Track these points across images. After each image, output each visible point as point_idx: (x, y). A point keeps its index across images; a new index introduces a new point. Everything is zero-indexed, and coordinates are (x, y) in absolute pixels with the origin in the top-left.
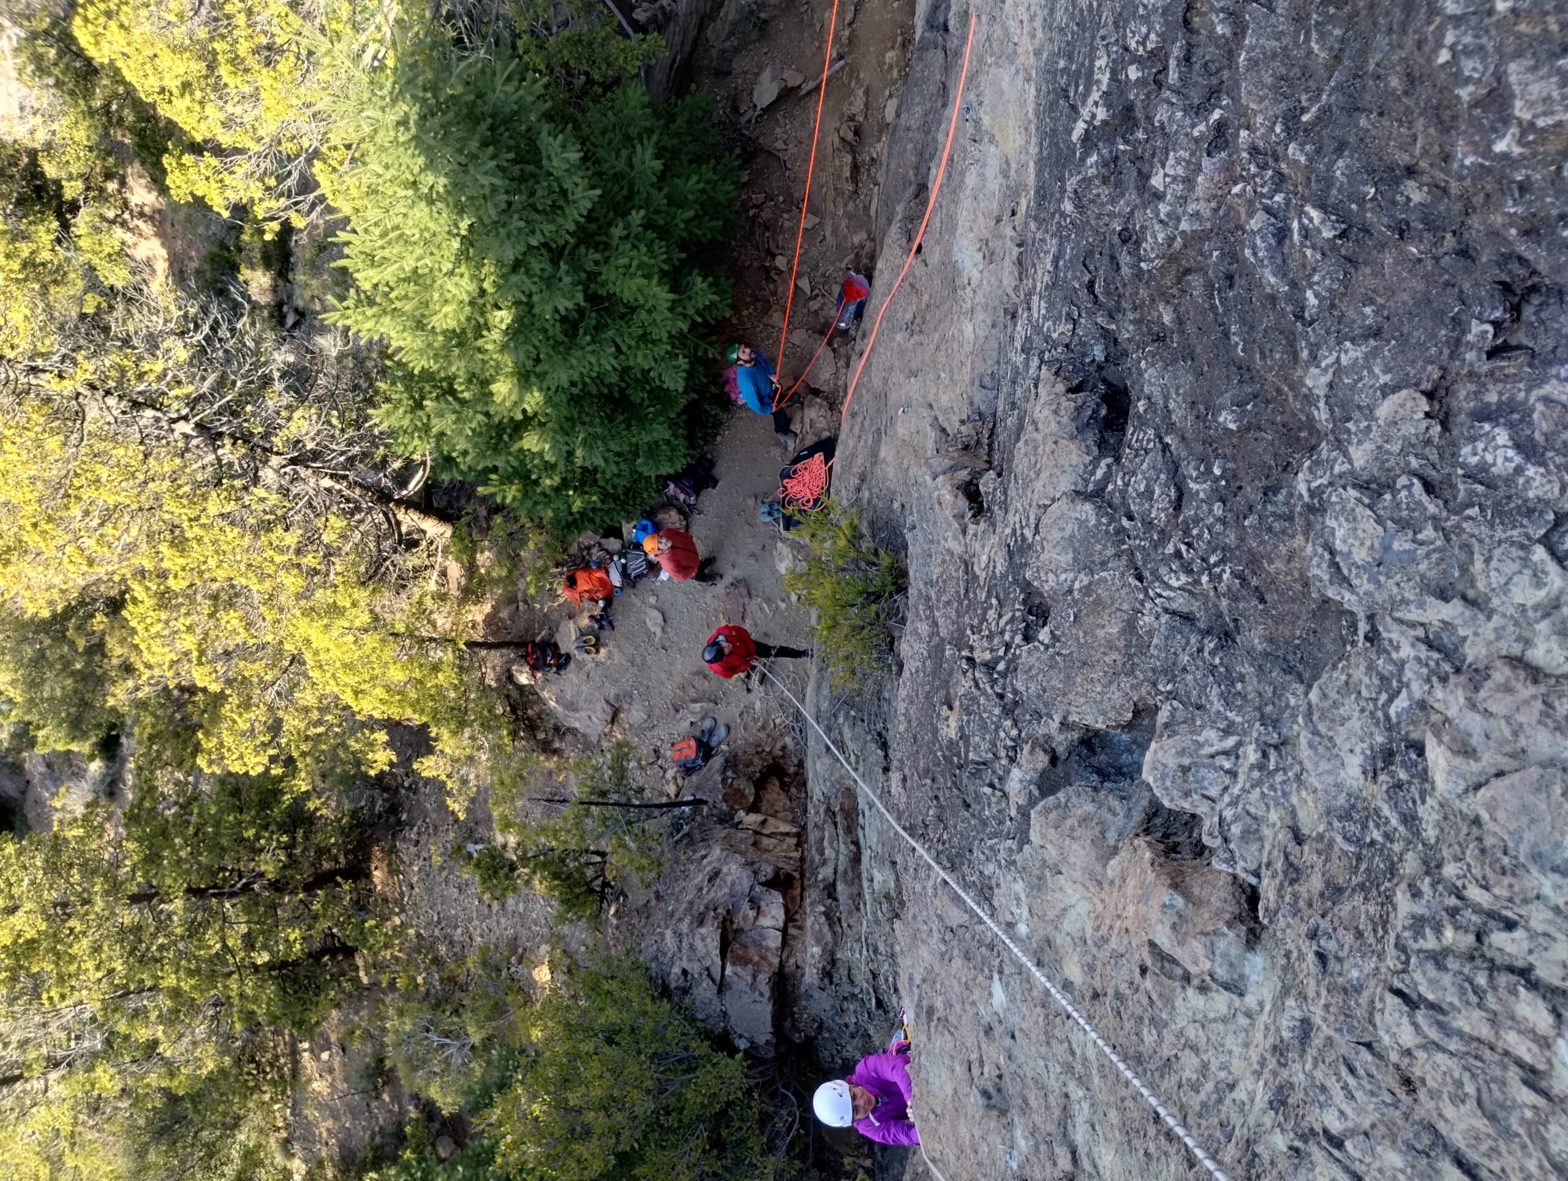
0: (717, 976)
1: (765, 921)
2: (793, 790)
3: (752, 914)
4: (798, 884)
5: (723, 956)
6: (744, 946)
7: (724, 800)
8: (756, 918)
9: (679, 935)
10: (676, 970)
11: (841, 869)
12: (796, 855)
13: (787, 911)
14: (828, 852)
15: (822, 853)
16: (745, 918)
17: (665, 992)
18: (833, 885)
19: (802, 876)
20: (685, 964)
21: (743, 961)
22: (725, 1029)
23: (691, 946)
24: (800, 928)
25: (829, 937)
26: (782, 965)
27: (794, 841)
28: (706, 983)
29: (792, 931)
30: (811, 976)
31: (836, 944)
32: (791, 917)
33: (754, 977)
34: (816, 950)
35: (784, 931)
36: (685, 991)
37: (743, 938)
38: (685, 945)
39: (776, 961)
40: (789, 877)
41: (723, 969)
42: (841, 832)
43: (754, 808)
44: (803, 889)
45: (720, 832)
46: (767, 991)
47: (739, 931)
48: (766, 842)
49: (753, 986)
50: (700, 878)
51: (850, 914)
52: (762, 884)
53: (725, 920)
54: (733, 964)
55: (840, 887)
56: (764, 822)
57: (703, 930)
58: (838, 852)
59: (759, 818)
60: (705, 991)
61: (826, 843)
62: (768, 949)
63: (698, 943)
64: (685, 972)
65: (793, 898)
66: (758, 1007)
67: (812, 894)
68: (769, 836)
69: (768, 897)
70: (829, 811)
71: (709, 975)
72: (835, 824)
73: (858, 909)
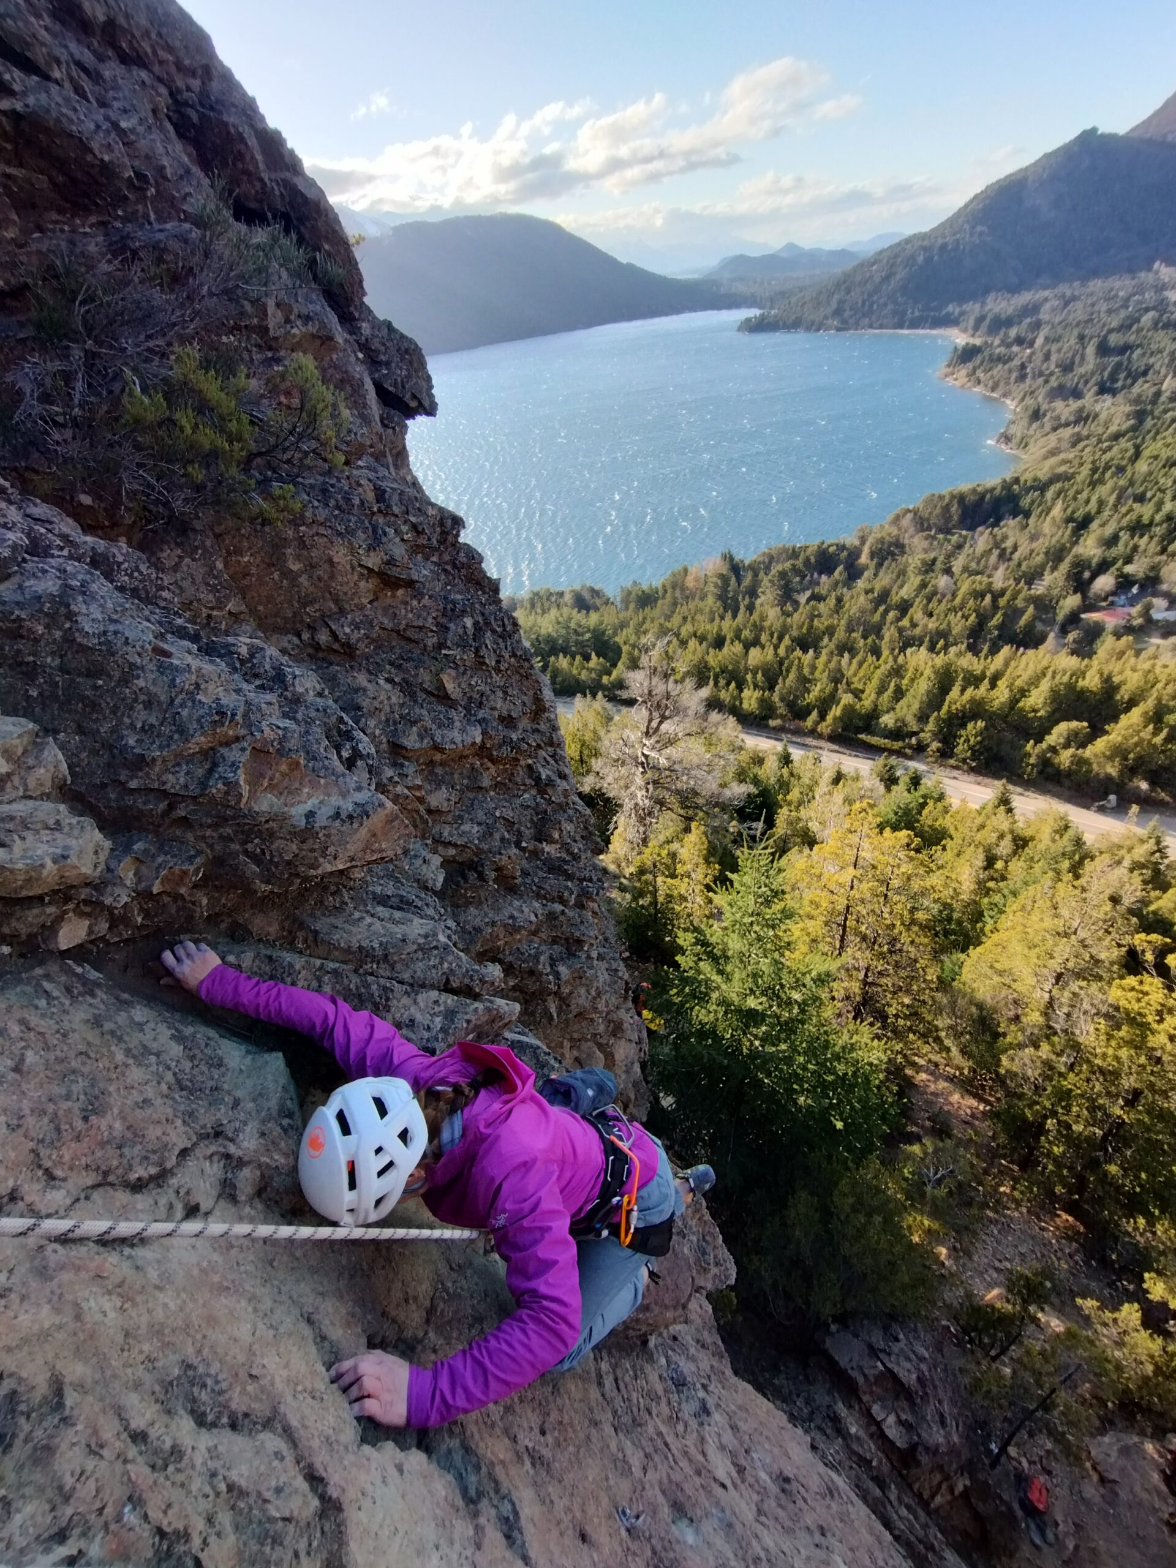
0: (881, 1355)
1: (892, 1419)
2: (959, 1538)
3: (903, 1417)
4: (899, 1466)
5: (890, 1371)
6: (886, 1390)
7: (986, 1482)
8: (898, 1417)
9: (922, 1359)
10: (901, 1336)
11: (889, 1507)
12: (916, 1486)
13: (888, 1440)
14: (904, 1512)
15: (908, 1507)
16: (903, 1409)
17: (892, 1317)
18: (882, 1489)
19: (901, 1475)
20: (902, 1344)
21: (877, 1378)
22: (847, 1327)
23: (909, 1359)
24: (872, 1436)
25: (855, 1447)
26: (860, 1400)
27: (926, 1495)
28: (882, 1345)
29: (874, 1429)
30: (841, 1409)
31: (848, 1446)
32: (882, 1435)
33: (865, 1376)
34: (853, 1430)
35: (878, 1424)
36: (886, 1328)
37: (891, 1395)
38: (912, 1356)
39: (865, 1398)
40: (907, 1466)
41: (883, 1364)
42: (913, 1539)
43: (966, 1493)
44: (893, 1465)
45: (965, 1455)
46: (854, 1374)
47: (897, 1398)
48: (938, 1477)
49: (861, 1369)
50: (946, 1407)
51: (858, 1477)
52: (917, 1444)
53: (911, 1396)
54: (881, 1372)
55: (878, 1492)
56: (951, 1490)
57: (914, 1376)
58: (900, 1518)
59: (957, 1493)
60: (877, 1339)
61: (911, 1517)
62: (874, 1402)
63: (908, 1365)
64: (897, 1340)
65: (892, 1453)
66: (847, 1359)
67: (886, 1468)
68: (940, 1485)
69: (906, 1438)
70: (931, 1548)
71: (884, 1351)
72: (920, 1541)
73: (857, 1486)
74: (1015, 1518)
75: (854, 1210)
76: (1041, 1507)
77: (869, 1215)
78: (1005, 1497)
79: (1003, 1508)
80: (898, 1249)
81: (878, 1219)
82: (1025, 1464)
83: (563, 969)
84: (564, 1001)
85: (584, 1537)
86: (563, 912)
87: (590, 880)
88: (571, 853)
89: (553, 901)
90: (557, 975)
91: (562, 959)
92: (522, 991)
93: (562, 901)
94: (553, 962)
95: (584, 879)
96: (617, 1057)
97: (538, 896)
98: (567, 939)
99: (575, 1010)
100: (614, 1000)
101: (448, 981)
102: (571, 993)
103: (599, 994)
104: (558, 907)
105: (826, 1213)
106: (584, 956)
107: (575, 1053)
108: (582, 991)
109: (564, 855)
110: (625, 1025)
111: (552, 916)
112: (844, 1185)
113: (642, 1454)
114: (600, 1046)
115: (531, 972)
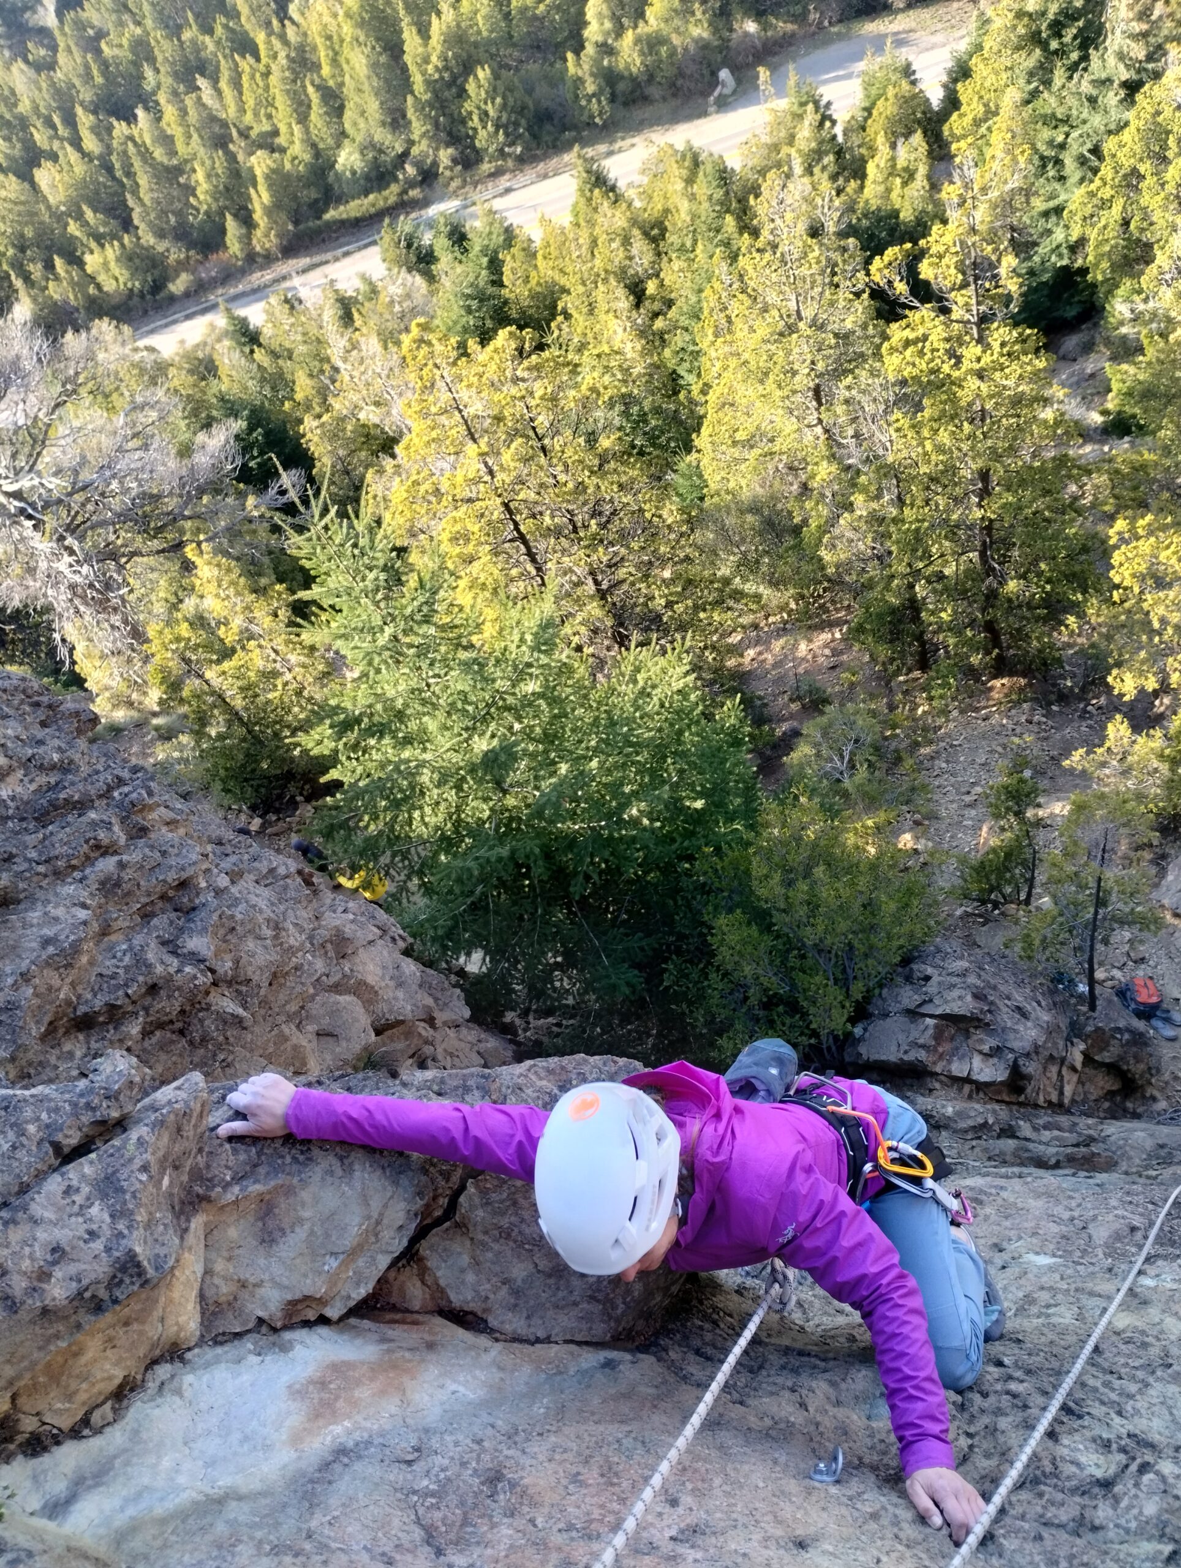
0: (925, 1010)
1: (977, 1061)
2: (1107, 1105)
3: (986, 1048)
4: (1013, 1098)
5: (943, 1017)
6: (952, 1039)
7: (1098, 1029)
8: (980, 1052)
9: (963, 974)
10: (929, 971)
11: (1031, 1146)
12: (1041, 1101)
13: (987, 1085)
14: (1046, 1135)
15: (1046, 1127)
16: (981, 1041)
17: (907, 961)
18: (1013, 1136)
19: (1020, 1104)
20: (935, 979)
21: (938, 1036)
22: (871, 1015)
23: (953, 986)
24: (970, 1097)
25: (963, 1125)
26: (934, 1075)
27: (1054, 1098)
28: (917, 999)
29: (967, 1088)
31: (955, 1131)
32: (981, 1088)
33: (923, 1046)
34: (949, 1111)
35: (968, 1080)
36: (908, 979)
37: (960, 1038)
38: (954, 980)
39: (938, 1069)
40: (1020, 1090)
41: (931, 1016)
42: (1069, 1150)
43: (1088, 1059)
44: (1008, 1103)
45: (1064, 1023)
46: (910, 1057)
47: (967, 1035)
48: (1054, 1069)
49: (915, 1044)
50: (1019, 998)
51: (986, 1150)
52: (1016, 1061)
53: (979, 1020)
54: (936, 1026)
55: (1011, 1143)
56: (1073, 1069)
57: (969, 998)
58: (1047, 1144)
59: (1079, 1066)
60: (909, 997)
61: (1056, 1133)
62: (949, 1062)
63: (956, 993)
64: (927, 978)
65: (999, 1092)
66: (894, 1048)
67: (1003, 1112)
68: (1060, 1073)
69: (1002, 1066)
70: (1090, 1141)
71: (924, 1002)
72: (1077, 1145)
73: (990, 1159)
74: (1141, 1035)
75: (789, 884)
76: (1154, 1000)
77: (807, 874)
78: (1121, 1024)
79: (1127, 1036)
80: (863, 882)
81: (819, 871)
82: (1117, 974)
83: (196, 943)
84: (236, 983)
85: (801, 1545)
86: (122, 865)
87: (121, 782)
88: (53, 767)
89: (89, 860)
90: (196, 959)
91: (181, 930)
92: (161, 1026)
93: (104, 850)
94: (171, 945)
95: (110, 789)
96: (371, 980)
97: (59, 875)
98: (163, 897)
99: (261, 978)
100: (304, 914)
101: (57, 1147)
102: (237, 962)
103: (277, 927)
104: (107, 865)
105: (761, 918)
106: (210, 896)
107: (311, 1028)
108: (251, 944)
109: (42, 779)
110: (348, 930)
111: (109, 887)
112: (758, 868)
113: (787, 1394)
114: (336, 988)
115: (153, 989)
